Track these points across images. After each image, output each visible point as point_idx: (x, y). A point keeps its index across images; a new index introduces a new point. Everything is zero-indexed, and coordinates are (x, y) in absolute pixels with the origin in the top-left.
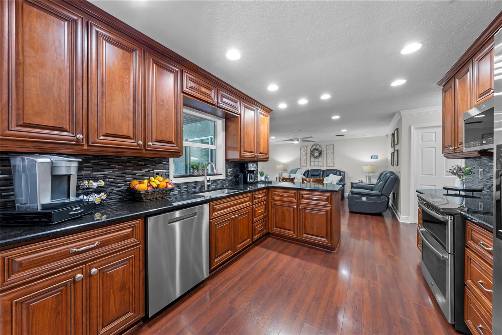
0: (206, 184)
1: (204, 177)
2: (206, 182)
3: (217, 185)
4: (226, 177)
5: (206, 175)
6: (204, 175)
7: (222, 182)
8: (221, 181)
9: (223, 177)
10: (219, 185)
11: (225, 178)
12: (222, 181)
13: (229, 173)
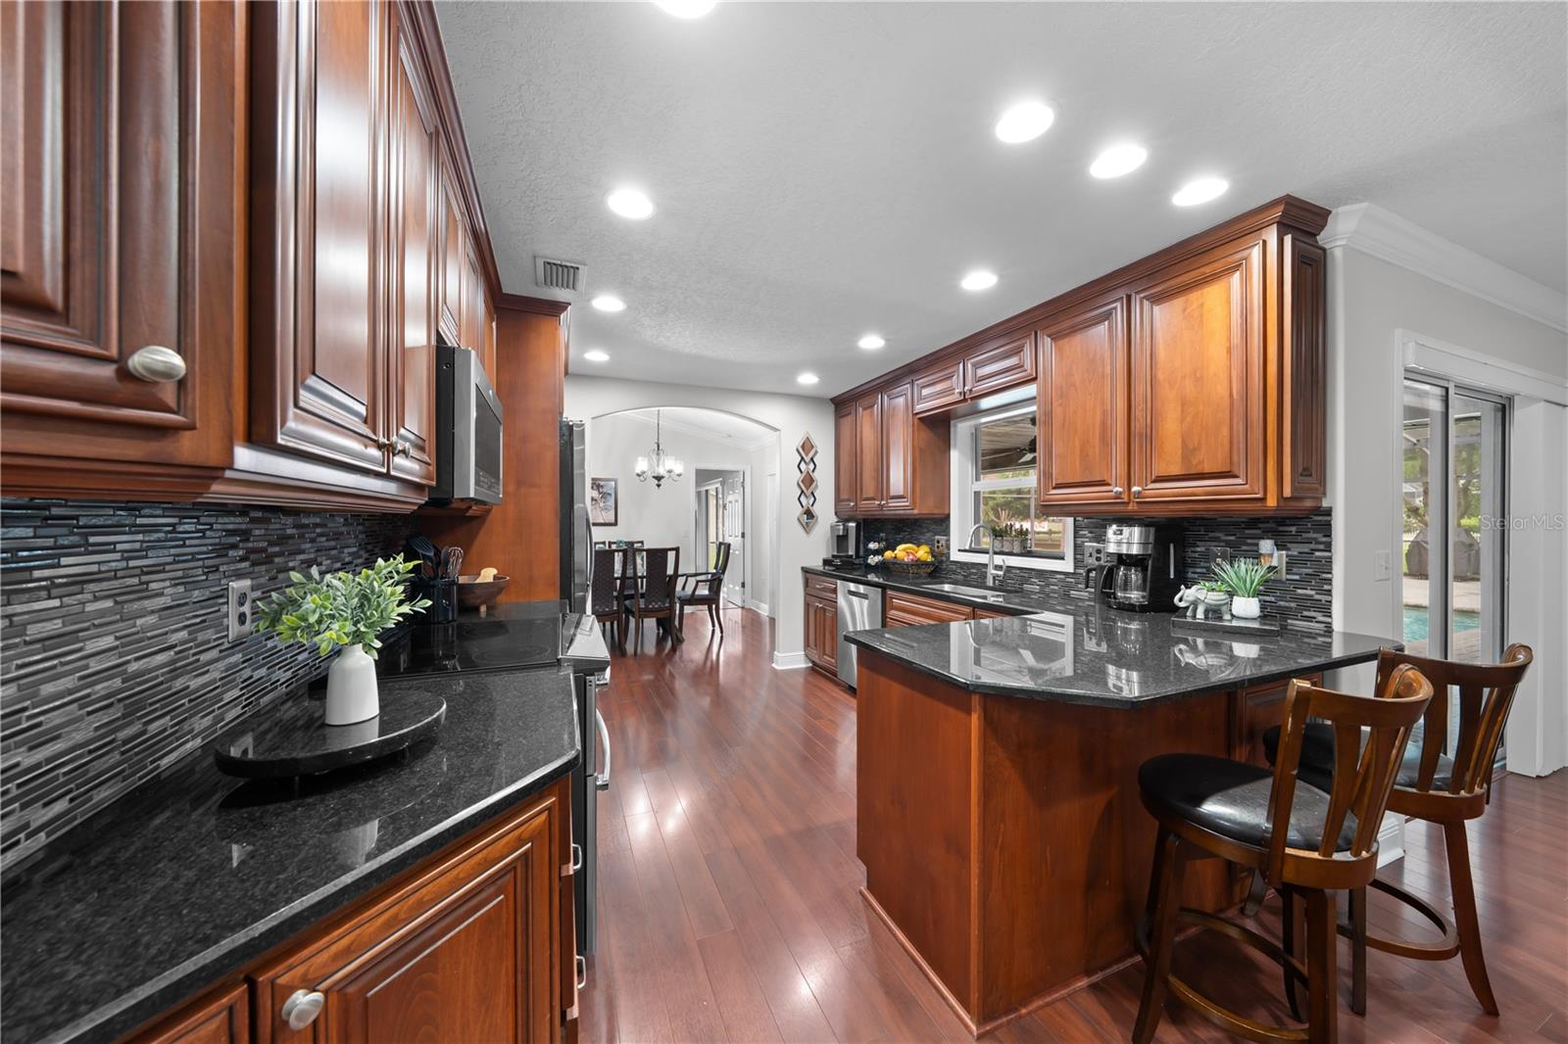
0: (992, 571)
1: (988, 556)
2: (991, 567)
3: (1048, 585)
4: (1076, 567)
5: (991, 551)
6: (987, 553)
7: (1060, 580)
8: (1058, 576)
9: (1067, 566)
10: (1052, 587)
11: (1072, 571)
12: (1062, 577)
13: (1091, 556)
